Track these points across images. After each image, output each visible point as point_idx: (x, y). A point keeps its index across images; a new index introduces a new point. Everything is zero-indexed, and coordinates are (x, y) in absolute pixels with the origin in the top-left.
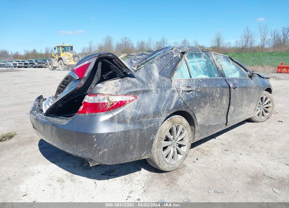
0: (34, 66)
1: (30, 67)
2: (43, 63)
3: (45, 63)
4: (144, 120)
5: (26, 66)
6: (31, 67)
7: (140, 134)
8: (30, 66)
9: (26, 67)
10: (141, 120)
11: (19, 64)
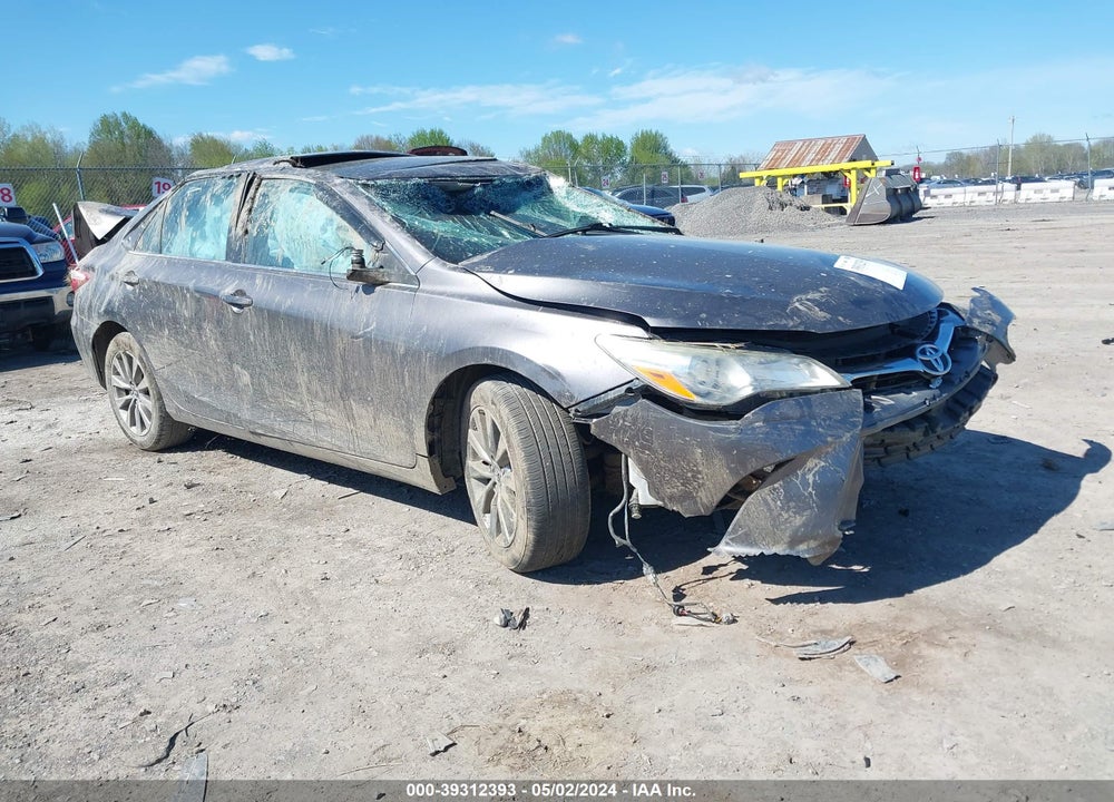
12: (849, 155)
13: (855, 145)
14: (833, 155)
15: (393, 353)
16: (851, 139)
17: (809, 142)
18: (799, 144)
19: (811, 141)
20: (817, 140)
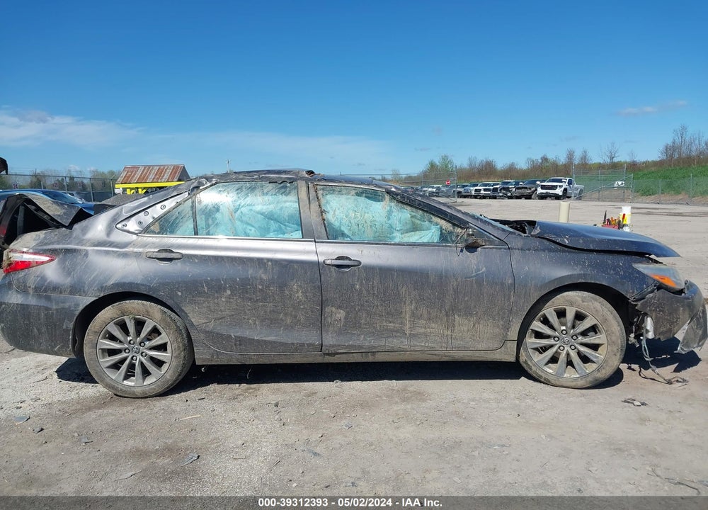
0: (509, 194)
1: (501, 197)
2: (526, 188)
3: (530, 189)
4: (54, 295)
5: (496, 194)
6: (503, 196)
7: (46, 315)
8: (501, 194)
9: (495, 197)
10: (49, 293)
11: (485, 190)
12: (177, 176)
13: (179, 171)
14: (166, 176)
15: (502, 284)
16: (176, 168)
17: (149, 168)
18: (141, 169)
19: (149, 167)
20: (153, 166)
